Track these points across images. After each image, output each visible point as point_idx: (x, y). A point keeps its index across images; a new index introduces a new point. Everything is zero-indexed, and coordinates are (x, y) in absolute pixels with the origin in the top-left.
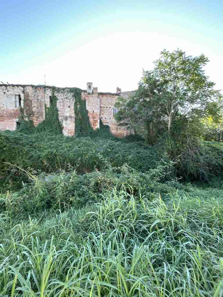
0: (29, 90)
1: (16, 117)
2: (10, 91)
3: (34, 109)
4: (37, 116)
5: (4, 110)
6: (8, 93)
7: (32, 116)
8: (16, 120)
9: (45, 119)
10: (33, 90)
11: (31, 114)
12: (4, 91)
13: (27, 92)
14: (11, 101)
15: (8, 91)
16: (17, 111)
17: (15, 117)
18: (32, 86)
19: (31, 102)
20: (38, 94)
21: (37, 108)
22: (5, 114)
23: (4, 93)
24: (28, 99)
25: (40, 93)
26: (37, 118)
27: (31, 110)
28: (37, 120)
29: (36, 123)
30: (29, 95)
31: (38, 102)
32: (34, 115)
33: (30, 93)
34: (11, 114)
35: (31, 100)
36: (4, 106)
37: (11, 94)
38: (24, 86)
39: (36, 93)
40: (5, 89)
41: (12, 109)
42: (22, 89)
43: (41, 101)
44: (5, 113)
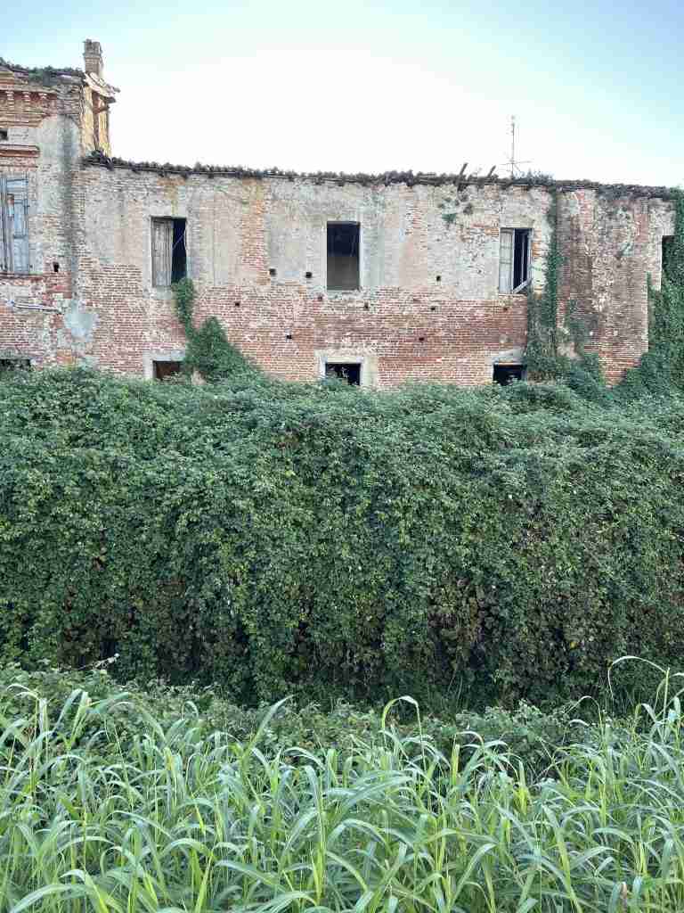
0: (581, 207)
1: (497, 340)
2: (483, 210)
3: (602, 302)
4: (616, 333)
5: (433, 304)
6: (467, 220)
7: (593, 337)
8: (493, 354)
9: (647, 350)
10: (599, 210)
11: (588, 324)
12: (450, 209)
13: (570, 219)
14: (481, 260)
15: (469, 210)
16: (505, 309)
17: (494, 342)
18: (598, 189)
19: (590, 268)
20: (622, 226)
21: (617, 297)
22: (443, 327)
23: (450, 219)
24: (575, 253)
25: (628, 222)
26: (616, 343)
27: (588, 308)
28: (613, 355)
29: (611, 367)
30: (578, 231)
31: (619, 267)
32: (600, 331)
33: (582, 219)
34: (473, 325)
35: (589, 258)
36: (441, 283)
37: (483, 227)
38: (556, 189)
39: (613, 222)
40: (454, 198)
41: (479, 301)
42: (545, 199)
43: (630, 261)
44: (442, 320)
